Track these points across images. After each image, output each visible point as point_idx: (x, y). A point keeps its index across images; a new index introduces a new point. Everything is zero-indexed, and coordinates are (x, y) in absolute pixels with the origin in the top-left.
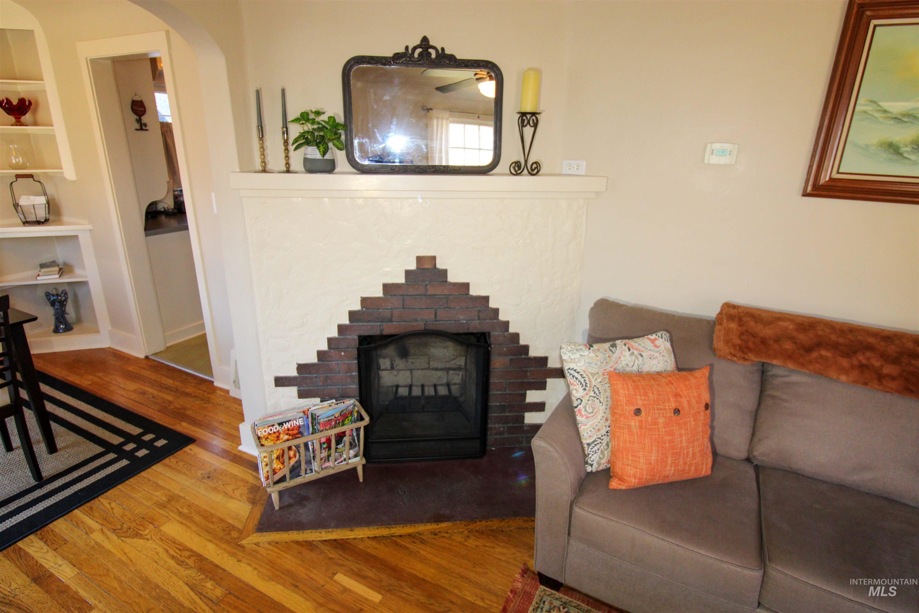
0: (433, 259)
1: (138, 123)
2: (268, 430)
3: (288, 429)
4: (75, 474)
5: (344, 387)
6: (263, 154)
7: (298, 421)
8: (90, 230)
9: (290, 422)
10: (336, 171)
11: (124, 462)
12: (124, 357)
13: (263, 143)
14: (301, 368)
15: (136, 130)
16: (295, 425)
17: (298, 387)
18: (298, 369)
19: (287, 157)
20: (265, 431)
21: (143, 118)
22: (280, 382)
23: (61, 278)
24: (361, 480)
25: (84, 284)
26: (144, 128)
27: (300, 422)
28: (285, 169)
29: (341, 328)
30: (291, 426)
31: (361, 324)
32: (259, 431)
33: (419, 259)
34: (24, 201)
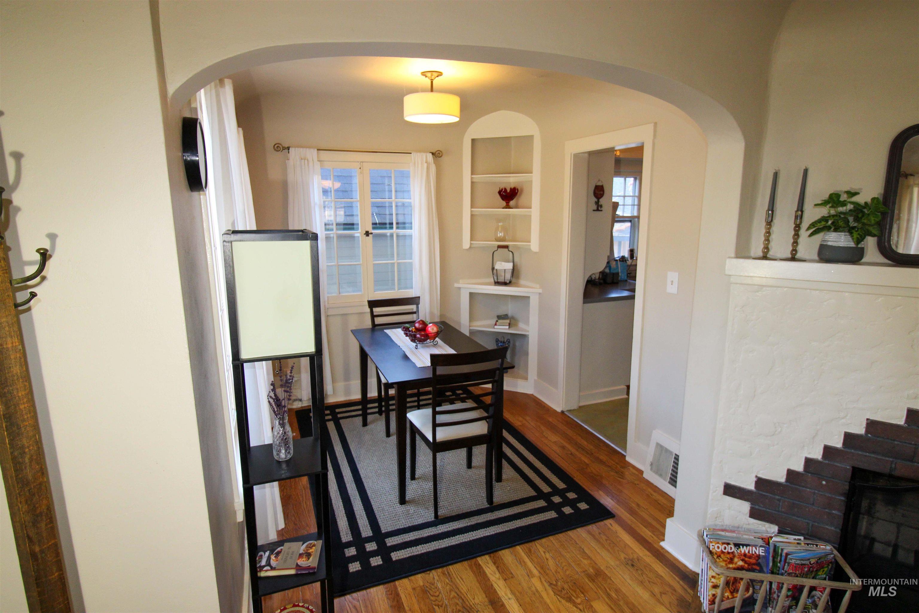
1: (596, 205)
2: (722, 547)
3: (745, 555)
5: (816, 524)
6: (767, 240)
7: (758, 548)
8: (540, 293)
9: (748, 547)
10: (864, 260)
11: (552, 515)
12: (544, 407)
13: (769, 229)
14: (760, 482)
15: (594, 210)
16: (754, 553)
17: (752, 504)
18: (757, 483)
19: (795, 243)
20: (718, 547)
21: (601, 200)
22: (731, 490)
23: (510, 329)
25: (524, 337)
26: (600, 209)
27: (761, 552)
28: (790, 256)
29: (830, 451)
30: (749, 552)
31: (860, 453)
32: (711, 544)
34: (499, 266)
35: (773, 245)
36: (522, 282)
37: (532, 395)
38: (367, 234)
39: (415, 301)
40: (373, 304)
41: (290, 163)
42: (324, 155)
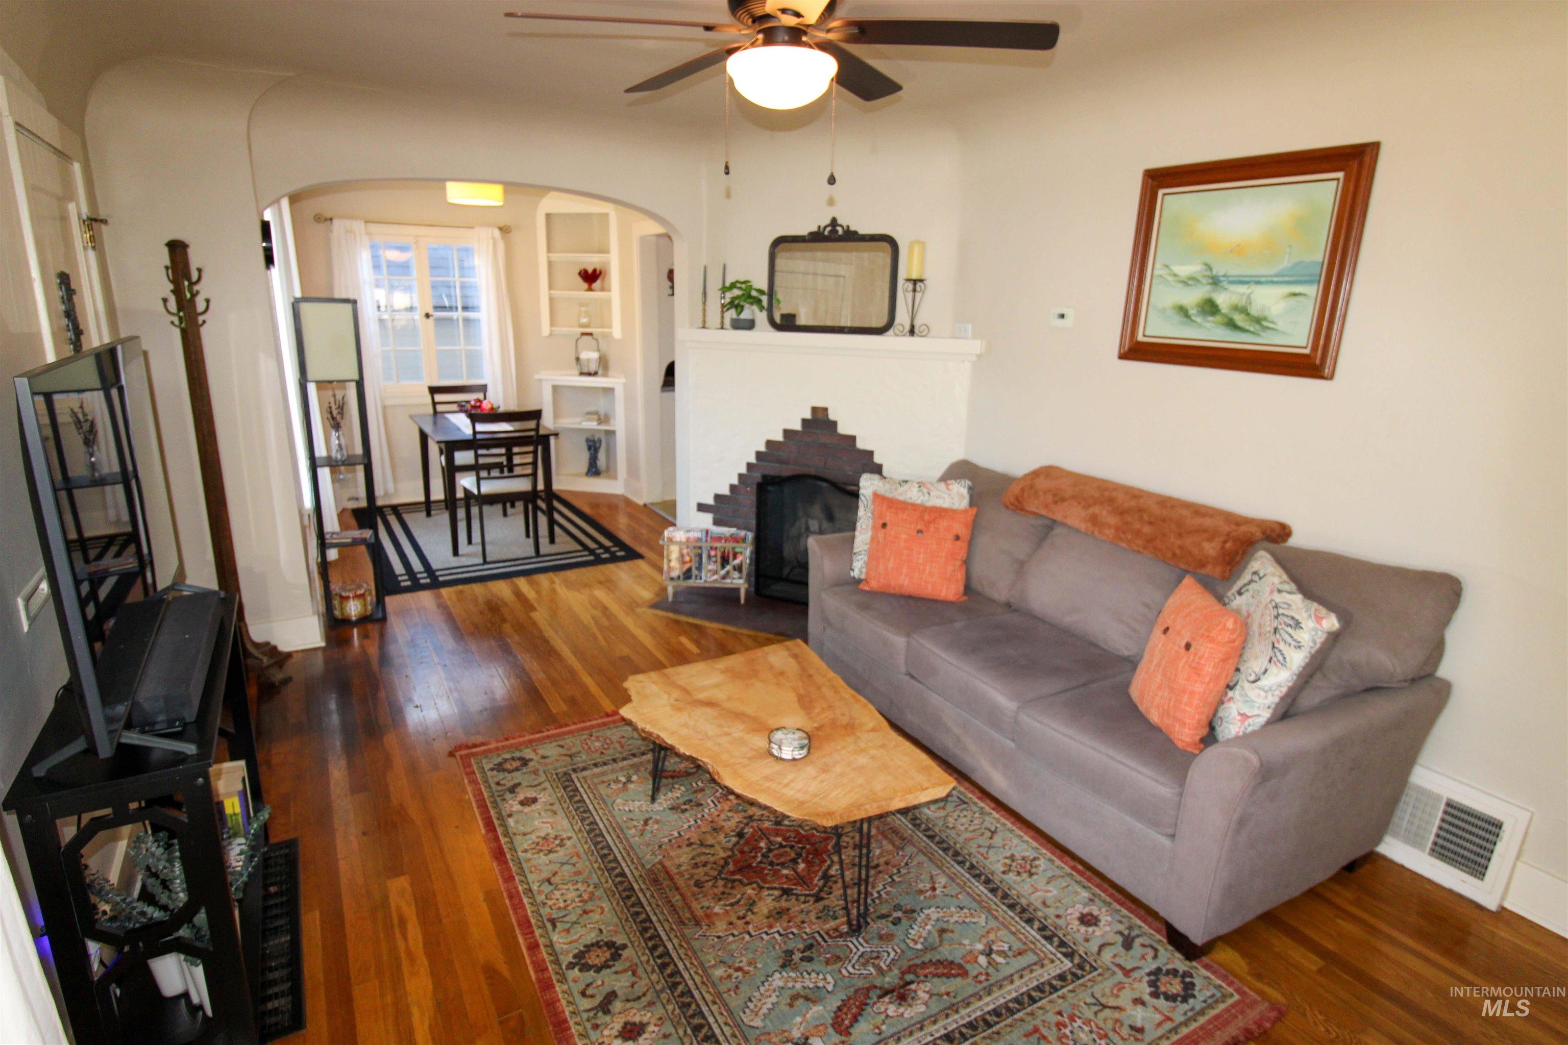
0: (825, 410)
4: (559, 557)
5: (745, 517)
6: (704, 313)
8: (624, 384)
10: (758, 328)
11: (592, 558)
12: (631, 503)
13: (705, 306)
14: (717, 497)
17: (714, 515)
18: (715, 498)
19: (722, 316)
22: (702, 508)
23: (599, 425)
24: (742, 601)
25: (614, 432)
28: (719, 326)
29: (750, 466)
31: (764, 464)
33: (814, 410)
34: (584, 356)
35: (708, 318)
36: (610, 373)
37: (623, 495)
38: (427, 316)
39: (483, 388)
40: (434, 390)
41: (335, 235)
42: (373, 228)
